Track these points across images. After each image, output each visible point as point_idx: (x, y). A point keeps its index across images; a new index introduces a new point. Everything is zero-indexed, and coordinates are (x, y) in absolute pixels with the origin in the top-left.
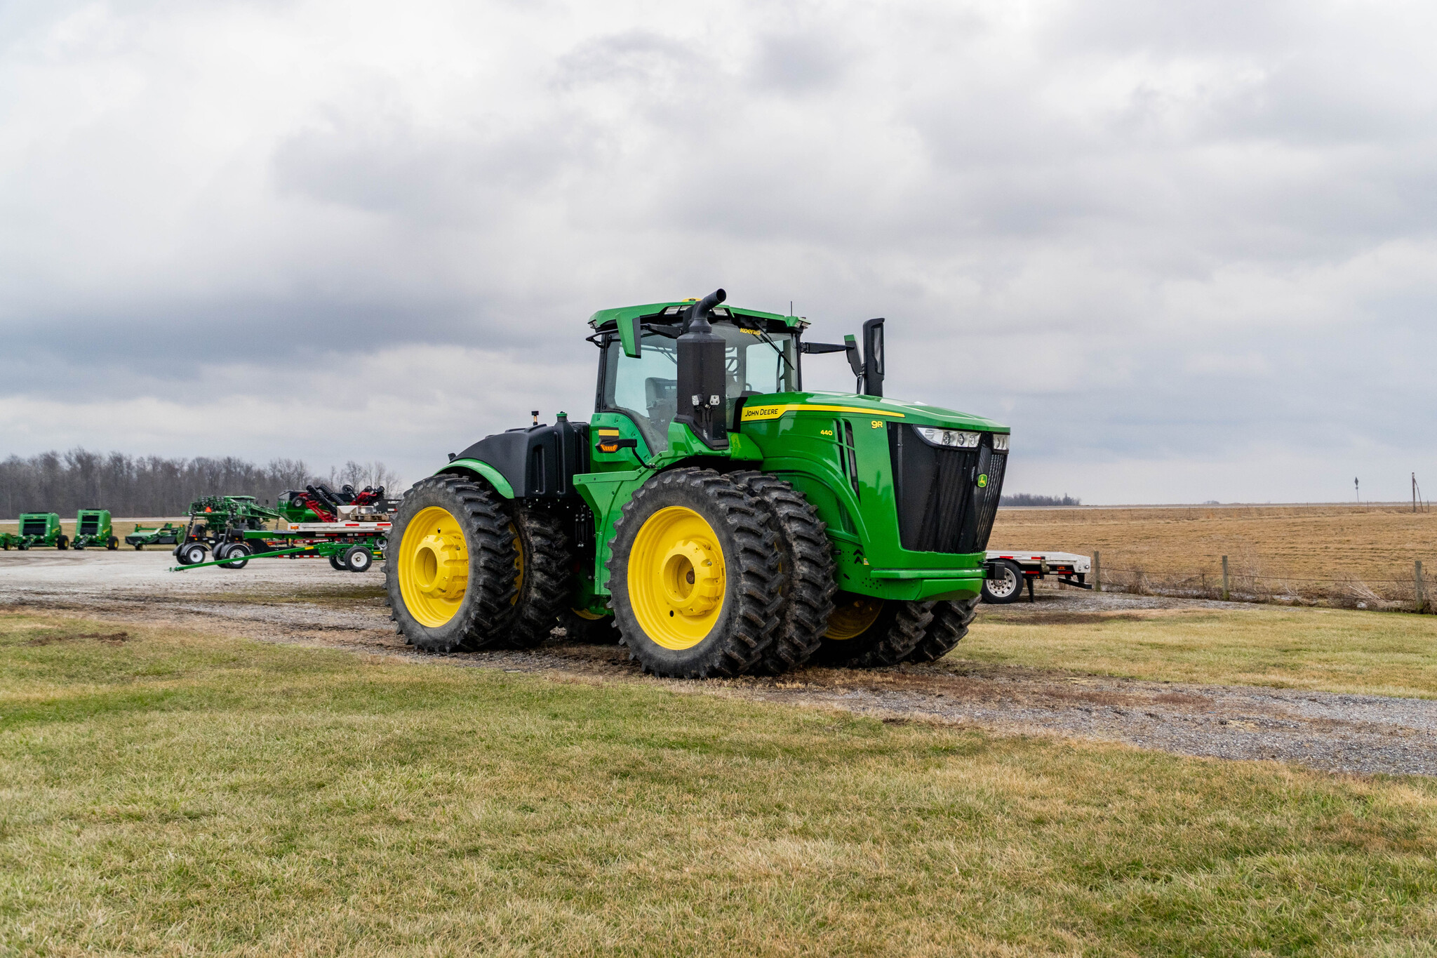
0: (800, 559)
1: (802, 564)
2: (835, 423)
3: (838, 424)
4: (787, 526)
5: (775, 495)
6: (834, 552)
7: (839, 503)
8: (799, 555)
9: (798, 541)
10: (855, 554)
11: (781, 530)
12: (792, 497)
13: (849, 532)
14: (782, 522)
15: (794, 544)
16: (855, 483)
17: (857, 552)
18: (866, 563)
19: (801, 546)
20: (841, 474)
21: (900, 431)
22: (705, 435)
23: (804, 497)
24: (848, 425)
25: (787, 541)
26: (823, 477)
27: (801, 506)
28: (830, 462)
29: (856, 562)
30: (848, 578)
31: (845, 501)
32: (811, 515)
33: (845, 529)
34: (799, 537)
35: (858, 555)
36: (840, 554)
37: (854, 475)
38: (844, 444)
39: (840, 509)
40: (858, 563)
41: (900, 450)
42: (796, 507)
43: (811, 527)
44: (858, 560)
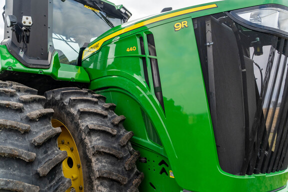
0: (99, 178)
1: (101, 184)
2: (138, 40)
3: (141, 39)
4: (87, 140)
5: (81, 107)
6: (140, 161)
7: (143, 112)
8: (97, 174)
9: (98, 157)
10: (160, 164)
11: (82, 144)
12: (98, 109)
13: (154, 141)
14: (83, 134)
15: (94, 159)
16: (159, 93)
17: (162, 162)
18: (172, 176)
19: (101, 162)
20: (145, 85)
21: (209, 28)
22: (21, 54)
23: (113, 108)
24: (150, 37)
25: (87, 156)
26: (128, 89)
27: (105, 117)
28: (135, 76)
29: (161, 173)
30: (155, 188)
31: (148, 111)
32: (116, 126)
33: (150, 138)
34: (98, 153)
35: (163, 166)
36: (146, 162)
37: (157, 85)
38: (147, 55)
39: (144, 119)
40: (164, 173)
41: (210, 51)
42: (100, 118)
43: (114, 139)
44: (163, 171)
